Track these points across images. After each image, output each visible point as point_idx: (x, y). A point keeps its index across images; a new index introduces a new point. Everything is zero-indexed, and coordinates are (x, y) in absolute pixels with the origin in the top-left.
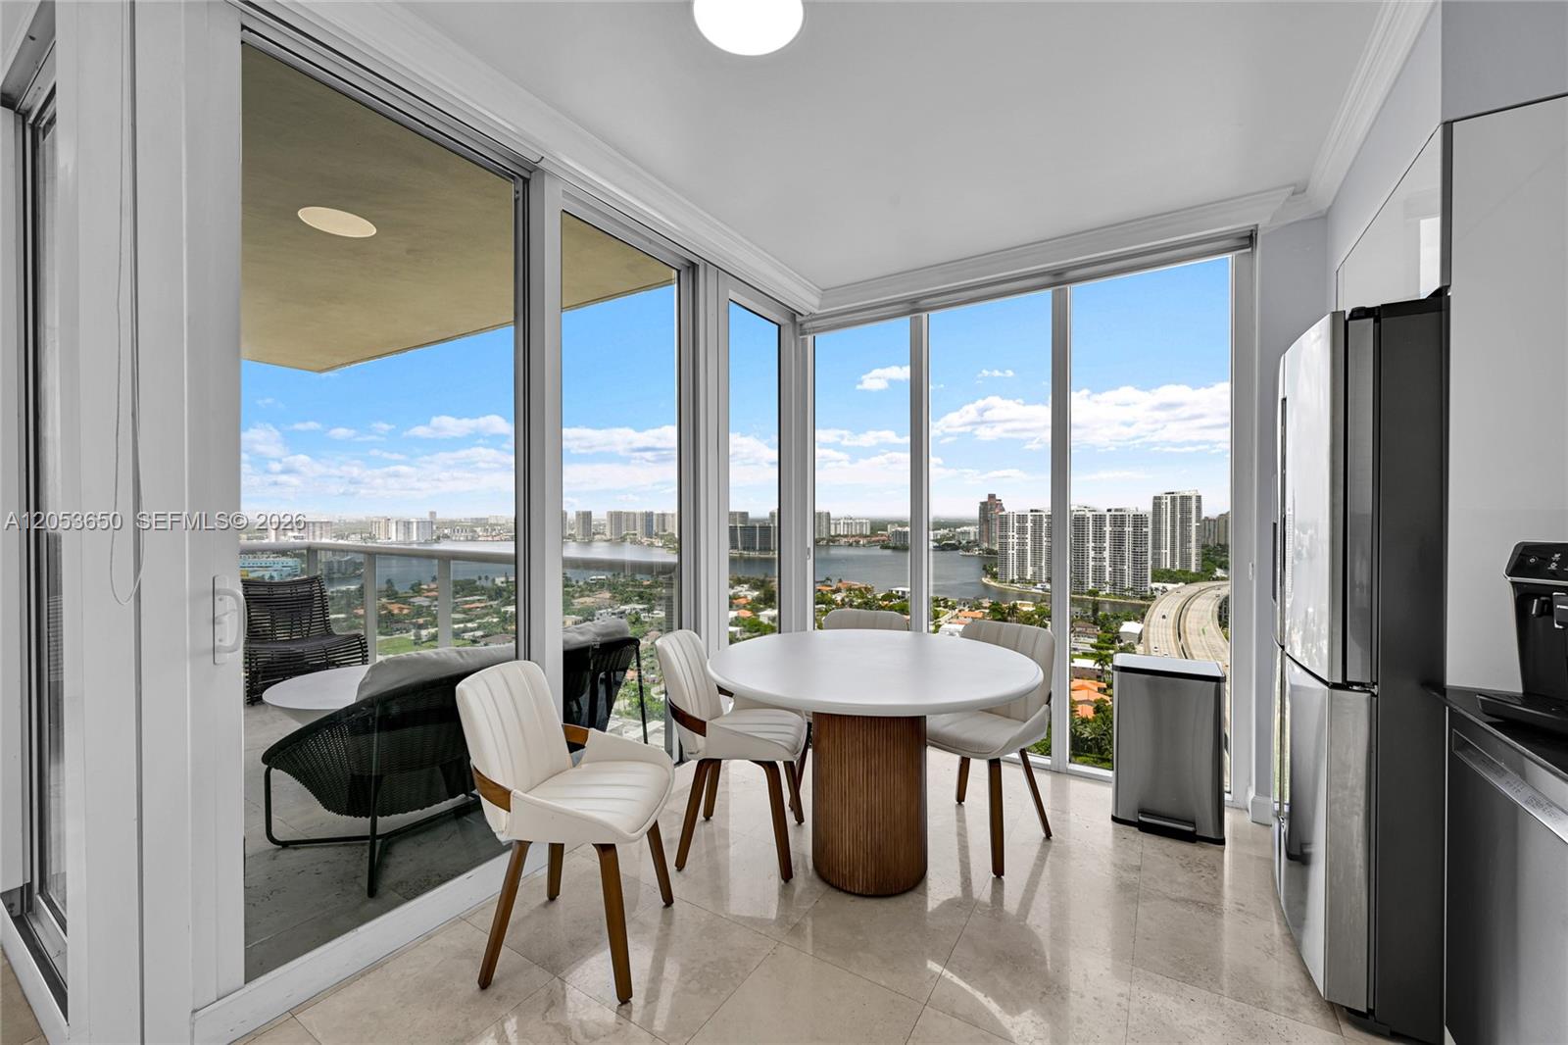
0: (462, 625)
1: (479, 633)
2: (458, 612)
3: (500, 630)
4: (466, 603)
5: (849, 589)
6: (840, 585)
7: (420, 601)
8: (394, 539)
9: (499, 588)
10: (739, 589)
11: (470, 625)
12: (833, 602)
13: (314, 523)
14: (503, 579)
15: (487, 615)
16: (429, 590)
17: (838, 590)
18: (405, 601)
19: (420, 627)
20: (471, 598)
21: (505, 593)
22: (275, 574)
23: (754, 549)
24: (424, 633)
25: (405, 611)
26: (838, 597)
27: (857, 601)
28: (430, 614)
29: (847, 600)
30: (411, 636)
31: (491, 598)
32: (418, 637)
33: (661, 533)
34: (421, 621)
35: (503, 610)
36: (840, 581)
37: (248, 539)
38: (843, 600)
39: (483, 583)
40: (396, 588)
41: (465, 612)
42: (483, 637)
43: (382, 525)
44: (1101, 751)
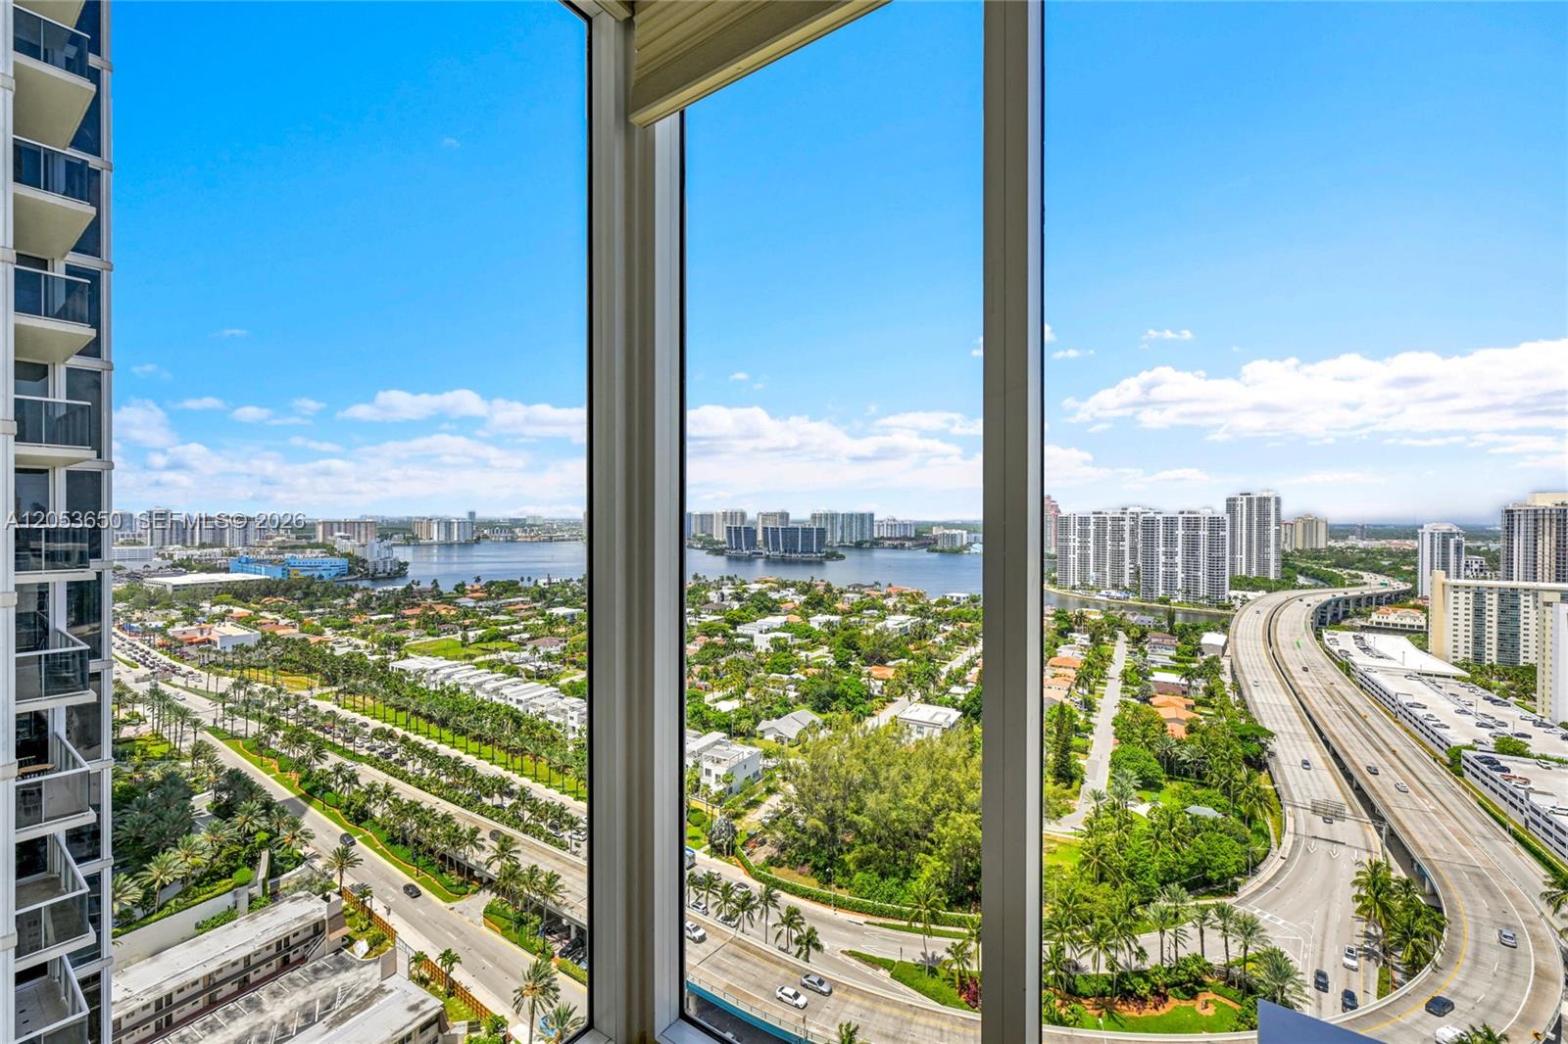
0: (508, 628)
1: (526, 636)
2: (504, 614)
3: (546, 632)
4: (510, 604)
5: (901, 595)
6: (889, 590)
7: (463, 601)
8: (435, 538)
9: (543, 589)
10: (785, 592)
11: (515, 627)
12: (883, 608)
13: (359, 523)
14: (546, 581)
15: (530, 617)
16: (473, 591)
17: (889, 595)
18: (449, 601)
19: (466, 628)
20: (516, 600)
21: (548, 595)
22: (324, 573)
23: (795, 552)
24: (471, 634)
25: (453, 612)
26: (890, 603)
27: (910, 607)
28: (476, 616)
29: (899, 605)
30: (458, 637)
31: (534, 600)
32: (465, 638)
33: (699, 535)
34: (467, 622)
35: (548, 612)
36: (890, 585)
37: (297, 538)
38: (895, 605)
39: (525, 584)
40: (441, 589)
41: (509, 614)
42: (529, 639)
43: (424, 525)
44: (1200, 775)
